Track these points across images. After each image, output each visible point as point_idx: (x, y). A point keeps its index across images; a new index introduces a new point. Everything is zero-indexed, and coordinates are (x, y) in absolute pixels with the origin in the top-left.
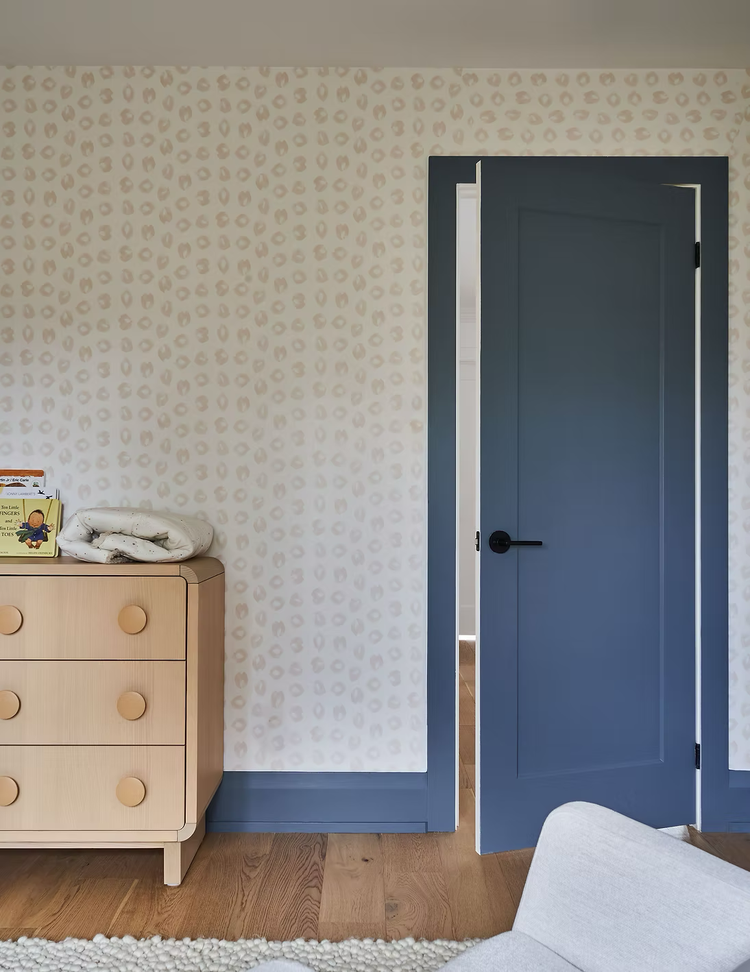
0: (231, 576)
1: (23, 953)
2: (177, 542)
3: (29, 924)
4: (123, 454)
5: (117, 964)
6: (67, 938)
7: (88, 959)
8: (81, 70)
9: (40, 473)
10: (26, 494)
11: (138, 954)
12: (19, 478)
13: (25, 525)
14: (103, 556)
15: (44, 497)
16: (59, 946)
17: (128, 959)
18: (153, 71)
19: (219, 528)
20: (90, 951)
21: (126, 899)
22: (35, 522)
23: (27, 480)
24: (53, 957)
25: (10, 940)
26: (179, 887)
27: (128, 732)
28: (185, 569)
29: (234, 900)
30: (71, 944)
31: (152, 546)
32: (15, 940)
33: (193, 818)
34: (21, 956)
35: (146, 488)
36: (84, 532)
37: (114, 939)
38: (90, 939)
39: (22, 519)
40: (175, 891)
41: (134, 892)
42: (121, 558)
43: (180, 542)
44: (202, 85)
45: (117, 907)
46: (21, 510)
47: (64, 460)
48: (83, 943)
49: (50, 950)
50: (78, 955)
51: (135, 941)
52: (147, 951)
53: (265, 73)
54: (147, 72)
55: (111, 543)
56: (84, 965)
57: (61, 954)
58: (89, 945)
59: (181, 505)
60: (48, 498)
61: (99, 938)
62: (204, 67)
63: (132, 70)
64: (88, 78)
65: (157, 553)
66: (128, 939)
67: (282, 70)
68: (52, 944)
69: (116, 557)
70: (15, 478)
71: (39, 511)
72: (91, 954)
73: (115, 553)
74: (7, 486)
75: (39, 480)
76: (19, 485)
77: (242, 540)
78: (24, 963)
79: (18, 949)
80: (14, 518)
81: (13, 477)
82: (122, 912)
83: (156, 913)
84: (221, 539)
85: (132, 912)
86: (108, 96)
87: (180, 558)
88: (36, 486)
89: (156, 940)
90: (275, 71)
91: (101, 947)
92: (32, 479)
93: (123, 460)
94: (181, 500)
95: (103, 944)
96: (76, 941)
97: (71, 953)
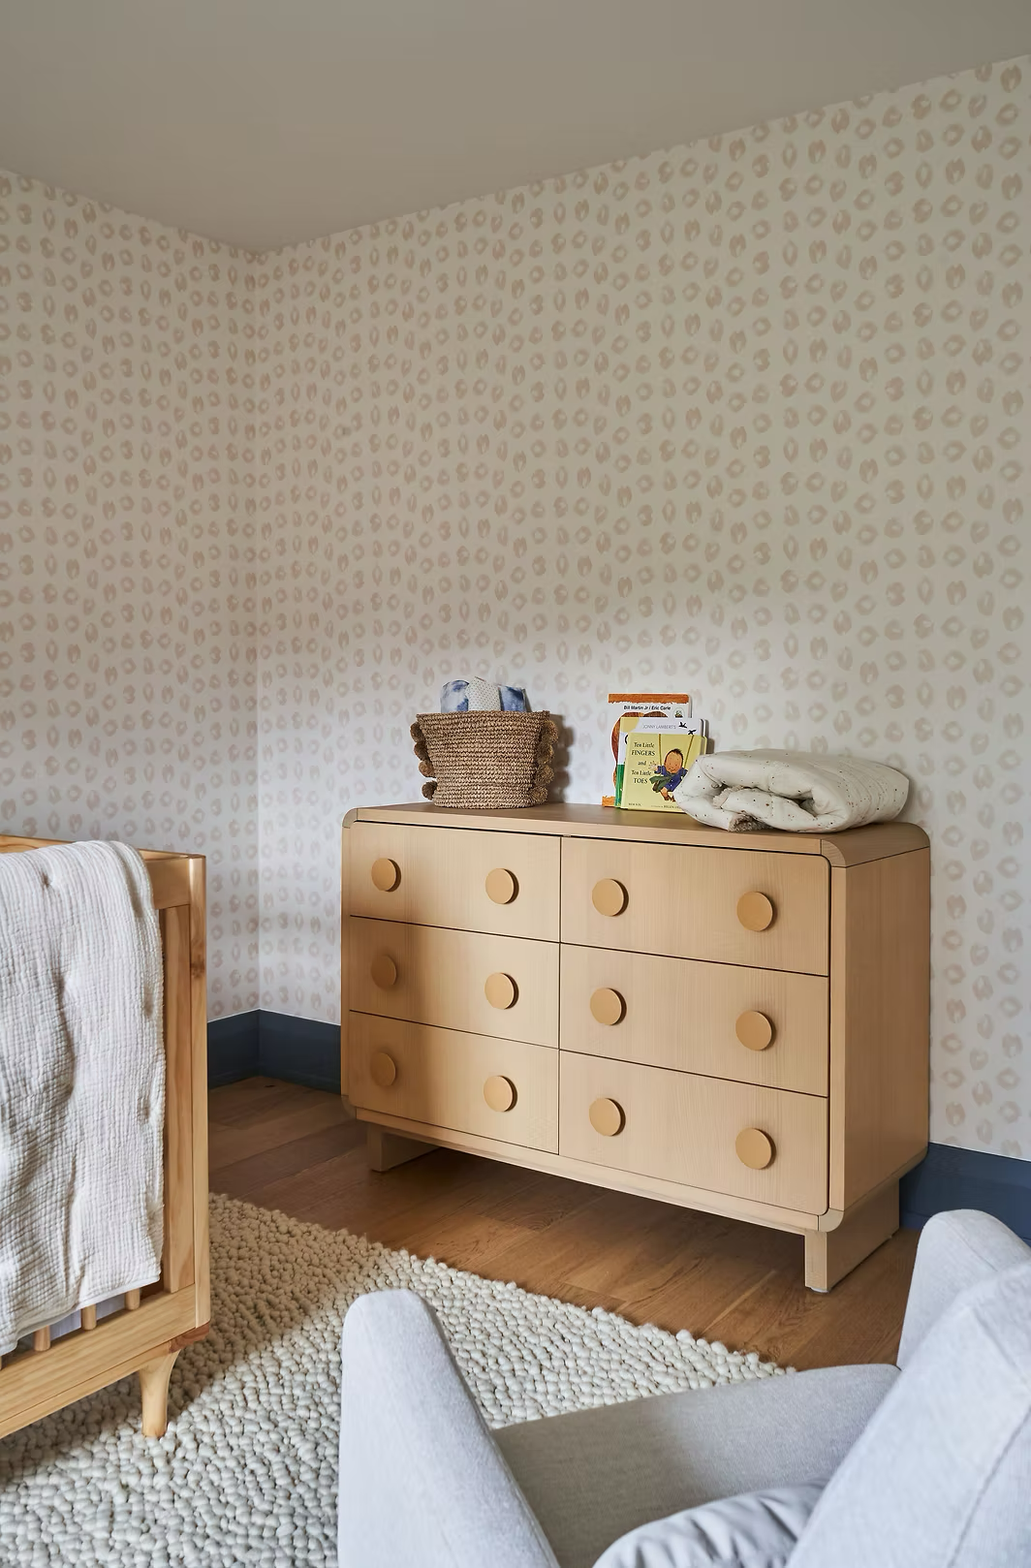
0: (940, 852)
1: (591, 1329)
2: (824, 804)
3: (619, 1294)
4: (788, 670)
5: (691, 1375)
6: (647, 1325)
7: (660, 1359)
8: (728, 138)
9: (684, 699)
10: (665, 727)
11: (722, 1370)
12: (659, 705)
13: (661, 769)
14: (725, 820)
15: (685, 731)
16: (634, 1332)
17: (707, 1373)
18: (821, 114)
19: (921, 781)
20: (668, 1348)
21: (747, 1294)
22: (673, 765)
23: (669, 708)
24: (622, 1343)
25: (584, 1307)
26: (824, 1294)
27: (752, 1065)
28: (830, 848)
29: (892, 1333)
30: (650, 1332)
31: (794, 808)
32: (590, 1309)
33: (838, 1201)
34: (587, 1332)
35: (818, 719)
36: (708, 785)
37: (701, 1342)
38: (674, 1333)
39: (657, 760)
40: (820, 1299)
41: (763, 1287)
42: (749, 824)
43: (829, 803)
44: (891, 118)
45: (732, 1302)
46: (656, 749)
47: (714, 681)
48: (663, 1336)
49: (624, 1335)
50: (651, 1349)
51: (726, 1352)
52: (734, 1370)
53: (984, 76)
54: (814, 117)
55: (737, 803)
56: (652, 1364)
57: (631, 1342)
58: (669, 1341)
59: (867, 745)
60: (691, 732)
61: (684, 1335)
62: (892, 91)
63: (794, 121)
64: (739, 146)
65: (800, 819)
66: (718, 1348)
67: (1010, 64)
68: (628, 1326)
69: (743, 822)
70: (655, 705)
71: (677, 751)
72: (667, 1353)
73: (742, 816)
74: (646, 716)
75: (683, 708)
76: (659, 715)
77: (956, 800)
78: (586, 1340)
79: (589, 1322)
80: (648, 759)
81: (652, 704)
82: (736, 1310)
83: (777, 1322)
84: (925, 796)
85: (747, 1314)
86: (762, 164)
87: (829, 828)
88: (679, 716)
89: (752, 1358)
90: (999, 68)
91: (683, 1348)
92: (675, 706)
93: (788, 679)
94: (866, 737)
95: (686, 1344)
96: (656, 1330)
97: (643, 1344)
